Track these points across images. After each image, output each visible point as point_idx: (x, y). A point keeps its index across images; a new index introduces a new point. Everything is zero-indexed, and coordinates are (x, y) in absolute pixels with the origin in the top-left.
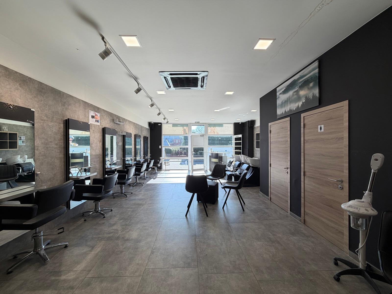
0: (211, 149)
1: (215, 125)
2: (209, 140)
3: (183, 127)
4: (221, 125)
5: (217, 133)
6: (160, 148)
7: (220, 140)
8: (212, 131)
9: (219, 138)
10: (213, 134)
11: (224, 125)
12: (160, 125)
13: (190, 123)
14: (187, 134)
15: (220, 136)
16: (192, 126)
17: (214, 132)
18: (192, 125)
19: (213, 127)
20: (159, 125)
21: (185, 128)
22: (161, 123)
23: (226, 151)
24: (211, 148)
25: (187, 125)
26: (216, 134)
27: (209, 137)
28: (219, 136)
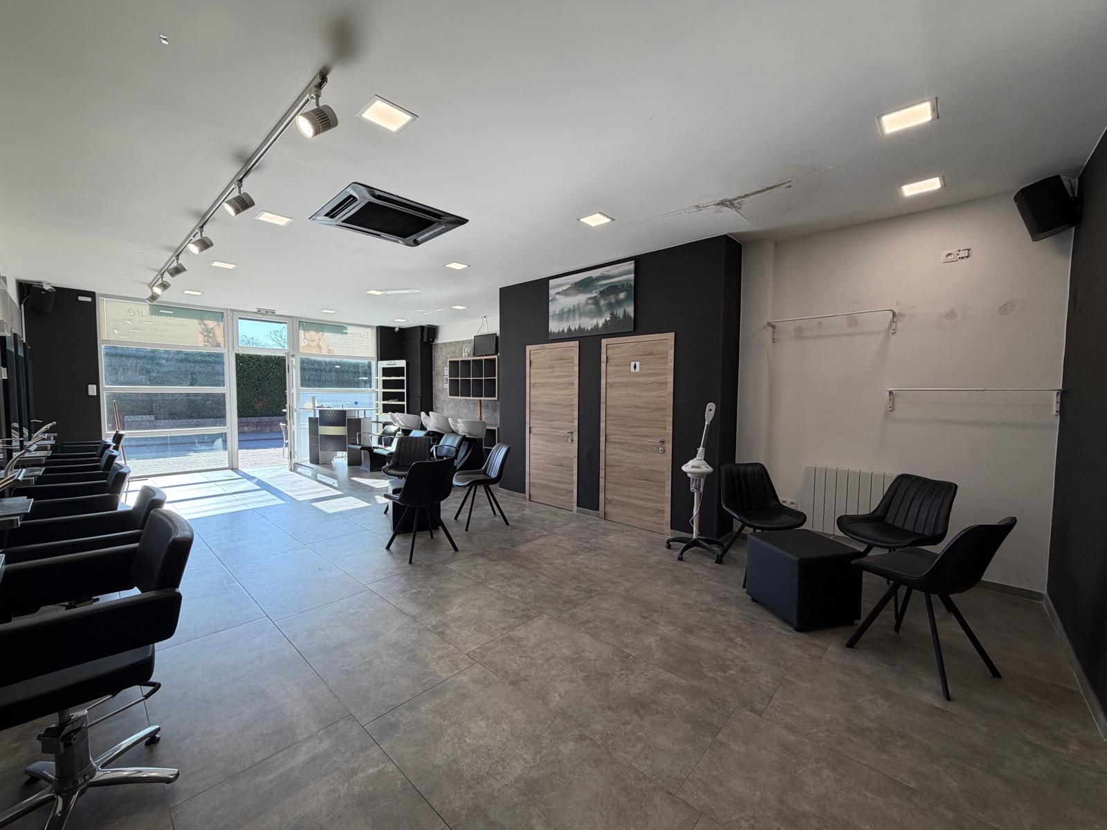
0: (314, 398)
1: (321, 326)
2: (303, 369)
3: (202, 319)
4: (339, 328)
5: (329, 351)
6: (90, 393)
7: (337, 371)
8: (313, 344)
9: (336, 367)
10: (315, 351)
11: (350, 330)
12: (89, 299)
13: (231, 310)
14: (218, 345)
15: (338, 360)
16: (239, 320)
17: (320, 348)
18: (240, 318)
19: (318, 331)
20: (81, 298)
21: (211, 324)
22: (92, 294)
23: (356, 403)
24: (313, 395)
25: (219, 315)
26: (325, 352)
27: (303, 362)
28: (333, 359)
